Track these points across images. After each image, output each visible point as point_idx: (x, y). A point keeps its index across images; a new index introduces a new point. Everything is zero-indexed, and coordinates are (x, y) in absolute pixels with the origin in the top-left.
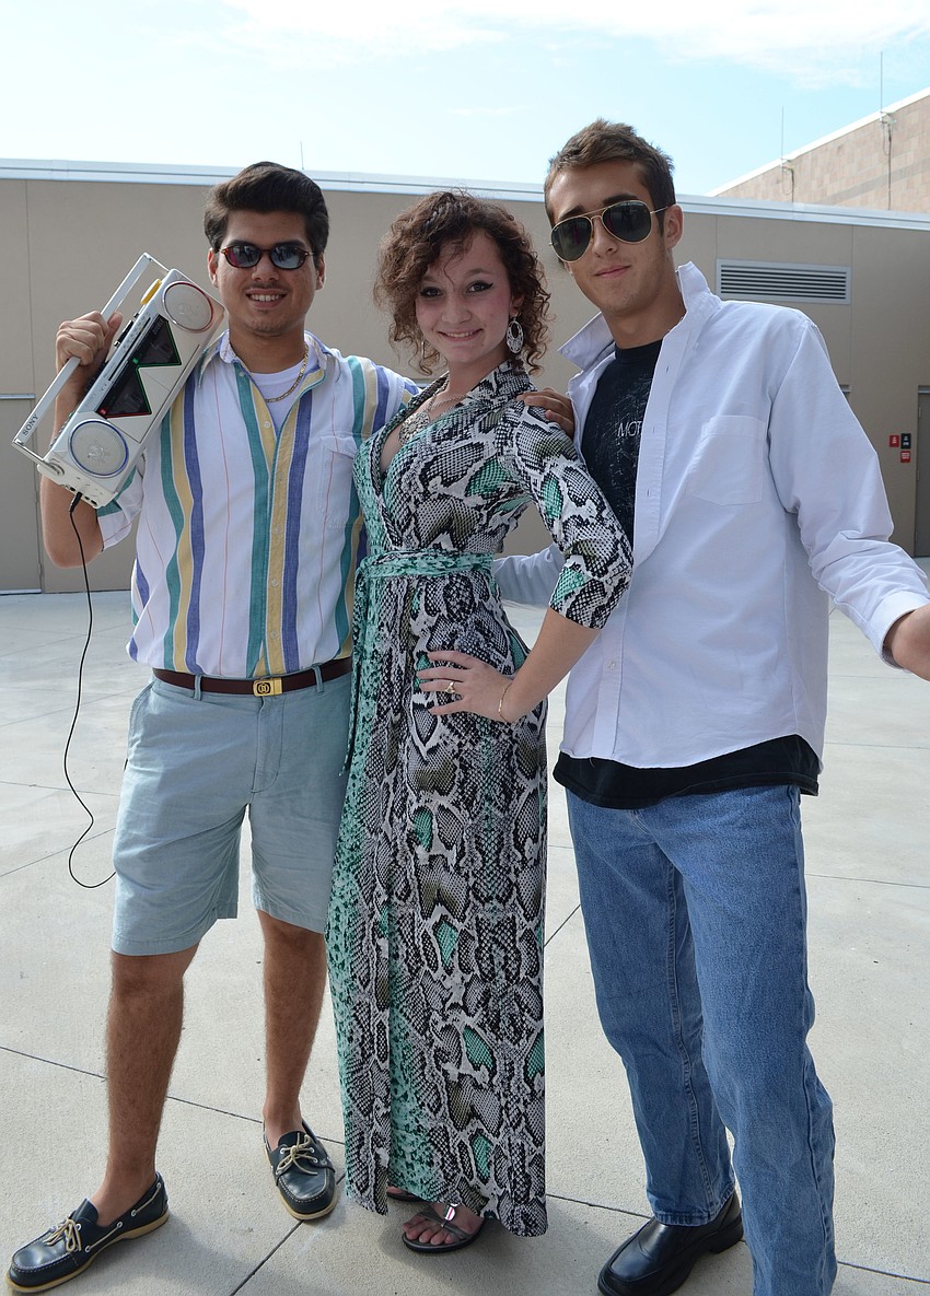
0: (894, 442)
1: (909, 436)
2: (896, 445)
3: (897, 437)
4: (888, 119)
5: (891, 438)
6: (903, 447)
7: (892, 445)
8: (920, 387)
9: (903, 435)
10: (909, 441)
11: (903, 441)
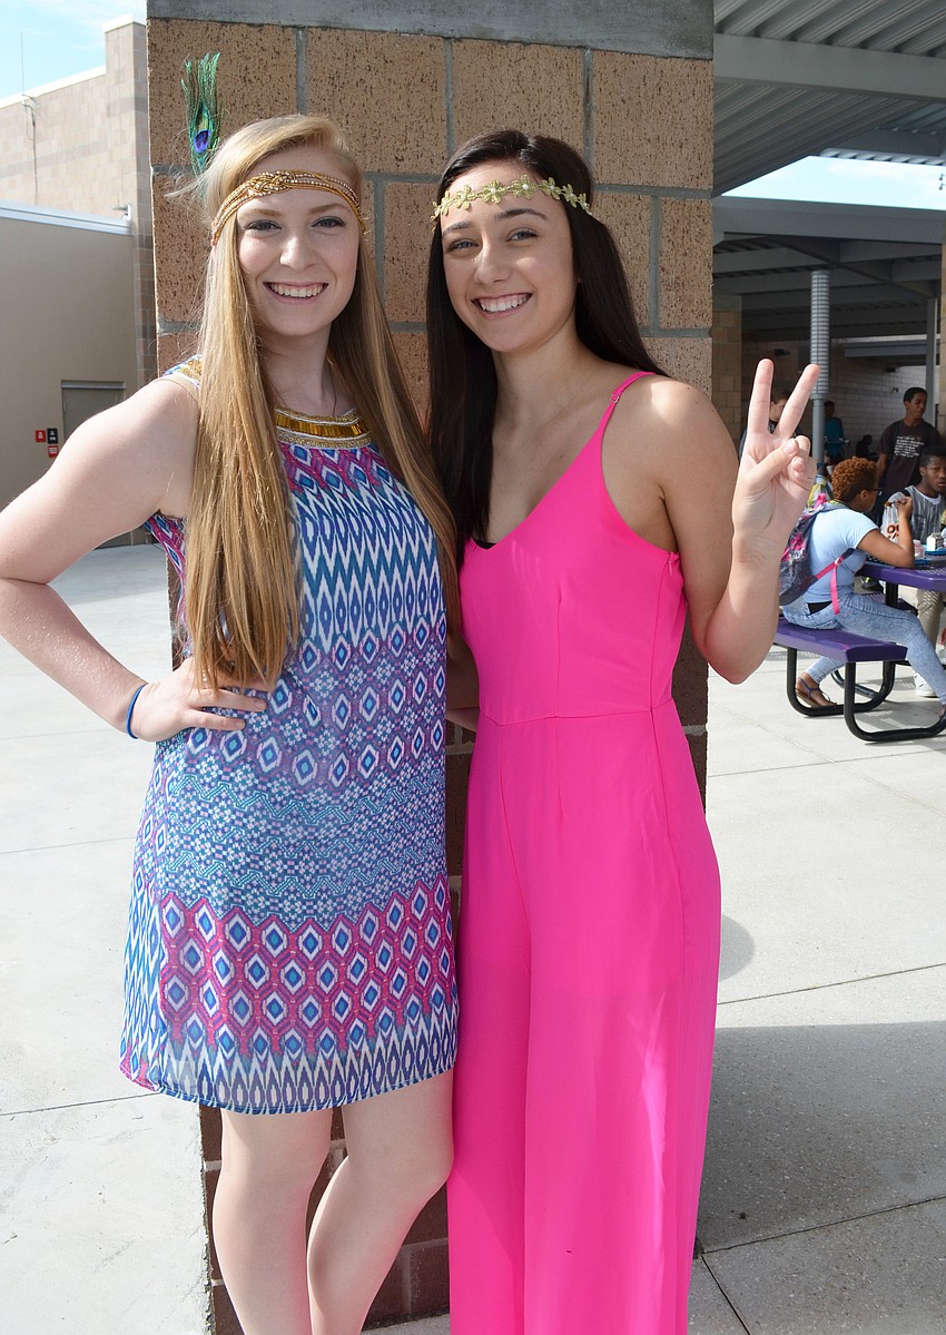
0: (41, 437)
1: (55, 430)
2: (43, 440)
3: (43, 432)
4: (31, 103)
5: (37, 432)
6: (50, 442)
7: (38, 440)
8: (63, 381)
9: (49, 430)
10: (56, 435)
11: (49, 436)
